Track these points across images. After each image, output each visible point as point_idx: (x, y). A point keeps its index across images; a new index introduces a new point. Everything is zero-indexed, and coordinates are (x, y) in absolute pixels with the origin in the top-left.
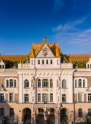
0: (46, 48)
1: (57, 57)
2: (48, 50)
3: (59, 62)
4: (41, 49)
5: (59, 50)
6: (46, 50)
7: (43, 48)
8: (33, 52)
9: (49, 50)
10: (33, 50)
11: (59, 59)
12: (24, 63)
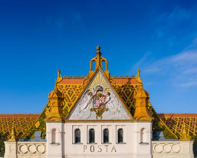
0: (101, 89)
1: (138, 121)
2: (109, 94)
3: (147, 136)
4: (86, 90)
5: (147, 94)
6: (101, 95)
7: (93, 88)
8: (56, 101)
9: (113, 95)
10: (55, 95)
11: (148, 126)
12: (28, 139)
